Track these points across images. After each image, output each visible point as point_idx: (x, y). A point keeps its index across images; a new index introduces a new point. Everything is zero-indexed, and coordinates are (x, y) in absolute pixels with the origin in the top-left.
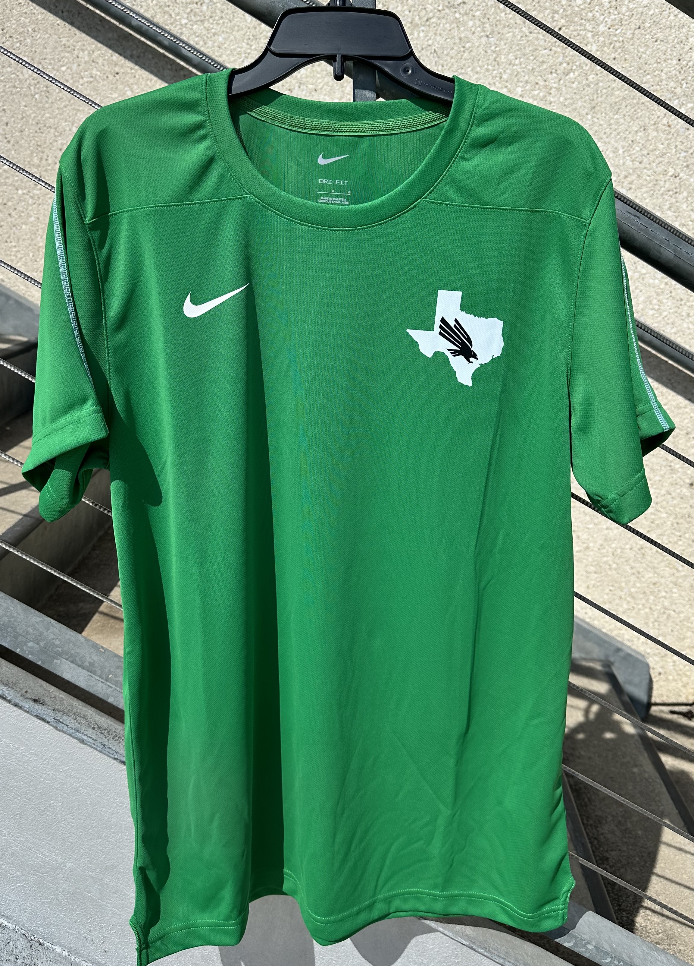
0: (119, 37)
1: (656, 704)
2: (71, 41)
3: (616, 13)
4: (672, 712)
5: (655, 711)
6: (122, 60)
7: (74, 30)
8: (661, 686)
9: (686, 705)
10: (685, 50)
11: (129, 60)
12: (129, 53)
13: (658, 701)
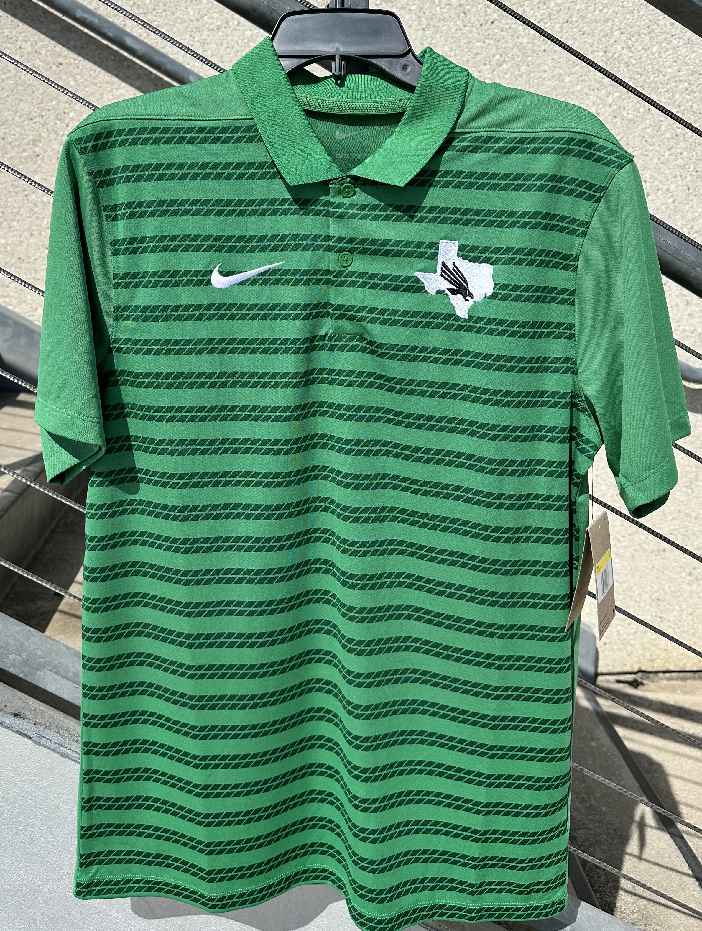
0: (62, 28)
1: (602, 674)
2: (14, 32)
3: (545, 7)
4: (619, 681)
5: (602, 681)
6: (65, 51)
7: (16, 22)
8: (606, 656)
9: (631, 673)
10: (611, 43)
11: (72, 51)
12: (72, 44)
13: (604, 671)
